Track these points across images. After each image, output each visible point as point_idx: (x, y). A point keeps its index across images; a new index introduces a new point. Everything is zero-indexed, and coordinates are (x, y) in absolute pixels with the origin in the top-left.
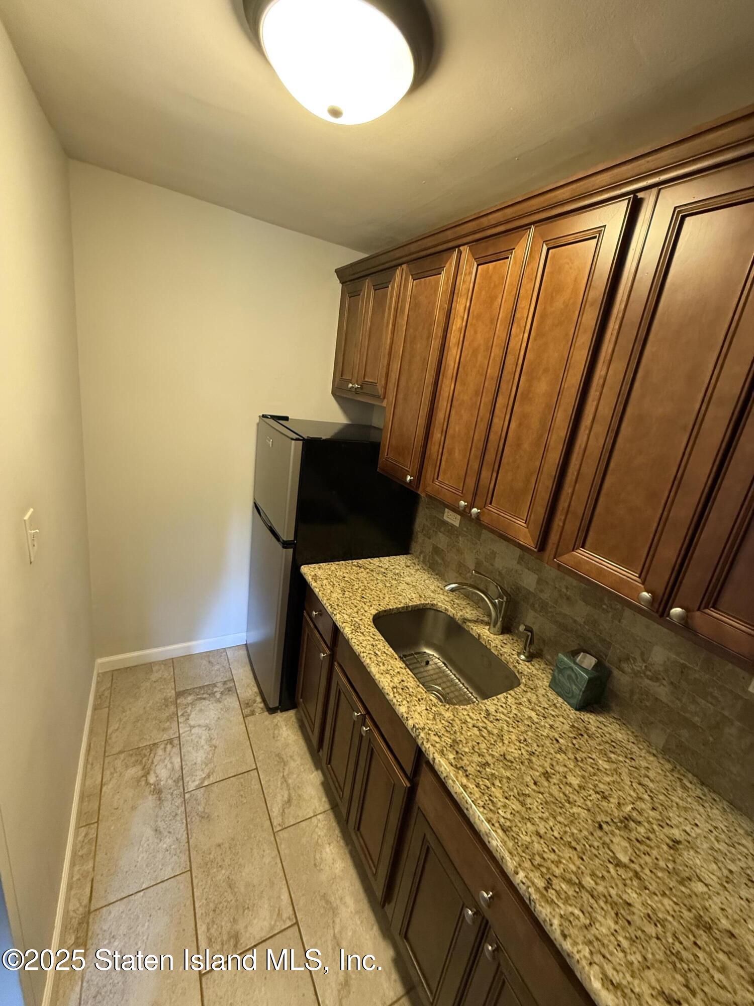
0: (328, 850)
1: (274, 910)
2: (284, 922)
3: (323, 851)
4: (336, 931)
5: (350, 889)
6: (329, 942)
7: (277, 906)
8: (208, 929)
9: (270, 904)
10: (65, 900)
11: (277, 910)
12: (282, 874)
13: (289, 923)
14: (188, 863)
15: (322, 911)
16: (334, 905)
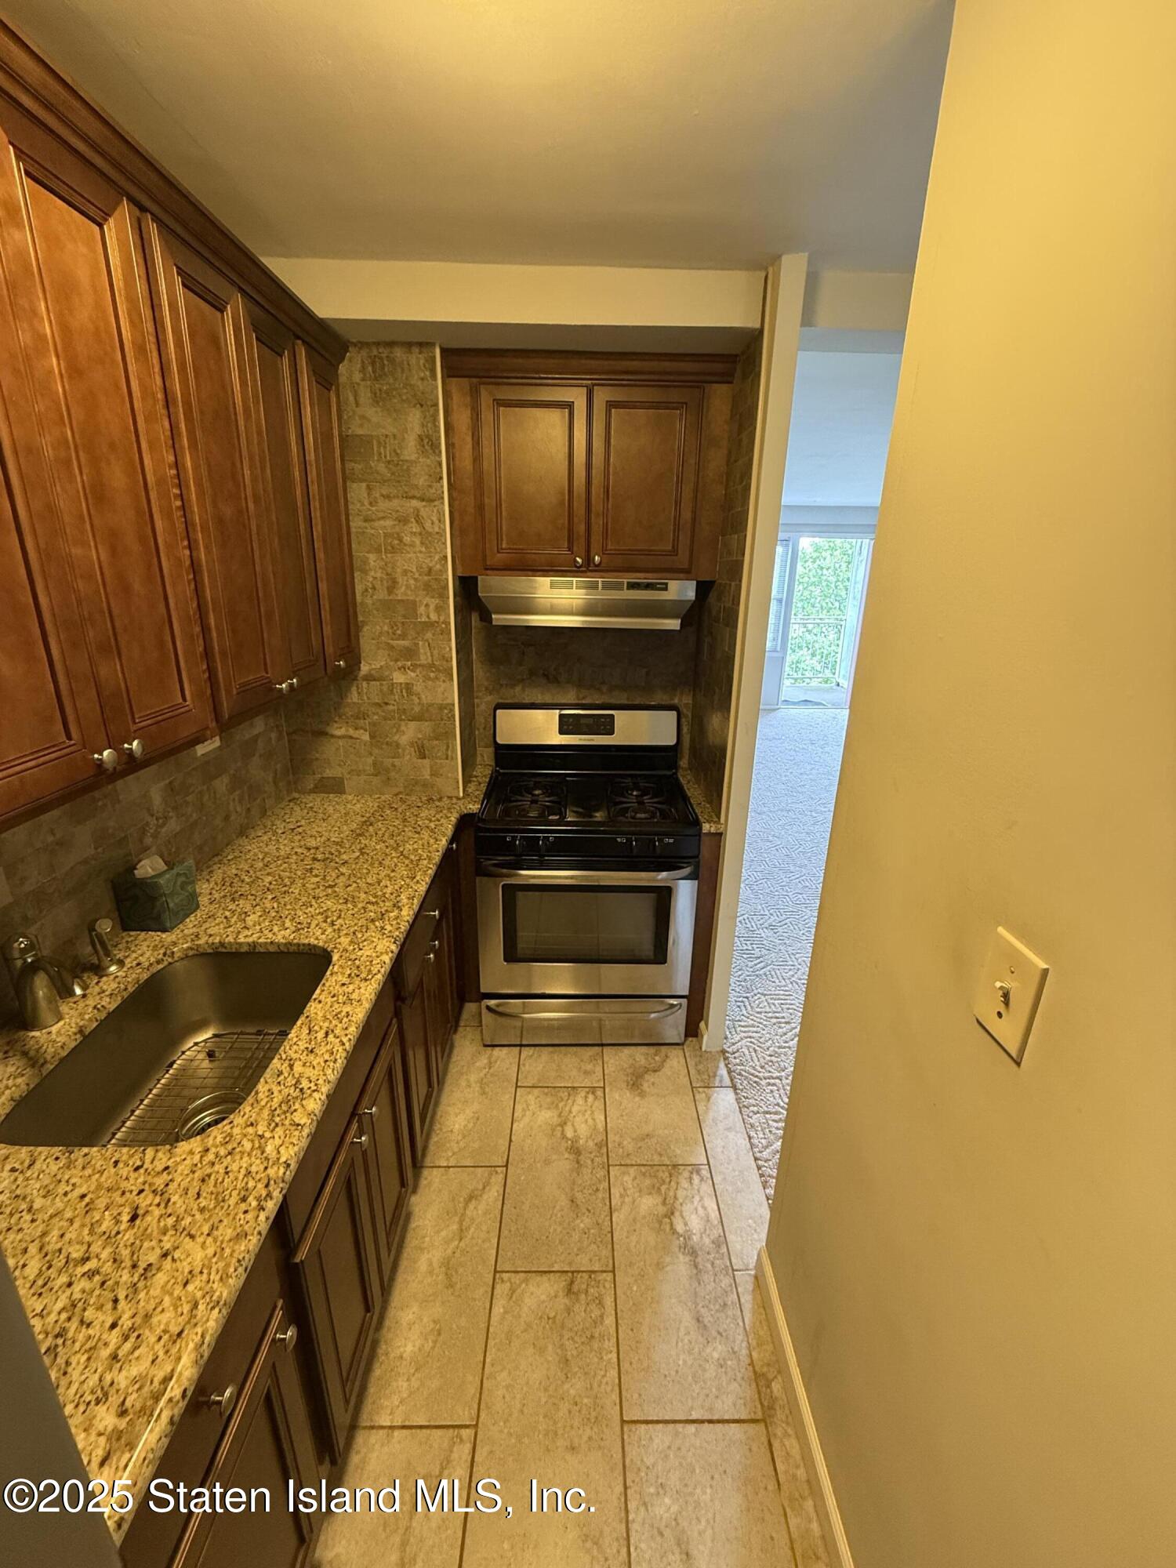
0: (409, 1348)
1: (517, 1300)
2: (509, 1280)
3: (416, 1349)
4: (456, 1243)
5: (413, 1277)
6: (469, 1237)
7: (511, 1302)
8: (602, 1316)
9: (520, 1310)
10: (813, 1462)
11: (514, 1298)
12: (491, 1343)
13: (505, 1276)
14: (626, 1437)
15: (461, 1270)
16: (443, 1269)
